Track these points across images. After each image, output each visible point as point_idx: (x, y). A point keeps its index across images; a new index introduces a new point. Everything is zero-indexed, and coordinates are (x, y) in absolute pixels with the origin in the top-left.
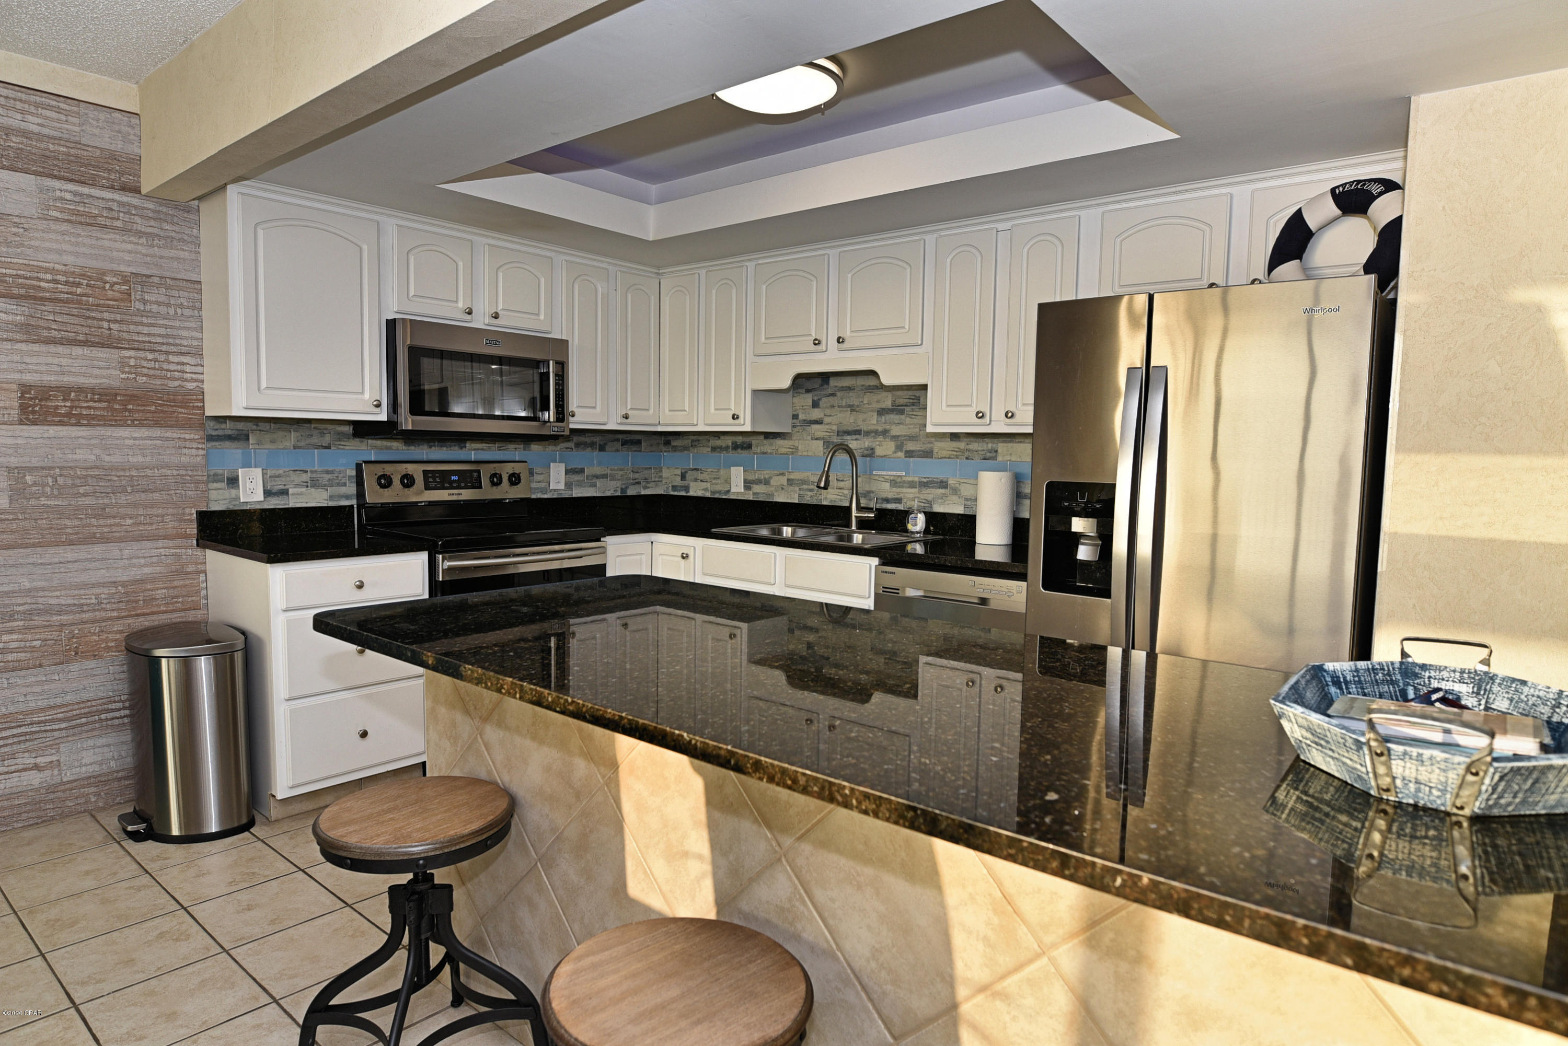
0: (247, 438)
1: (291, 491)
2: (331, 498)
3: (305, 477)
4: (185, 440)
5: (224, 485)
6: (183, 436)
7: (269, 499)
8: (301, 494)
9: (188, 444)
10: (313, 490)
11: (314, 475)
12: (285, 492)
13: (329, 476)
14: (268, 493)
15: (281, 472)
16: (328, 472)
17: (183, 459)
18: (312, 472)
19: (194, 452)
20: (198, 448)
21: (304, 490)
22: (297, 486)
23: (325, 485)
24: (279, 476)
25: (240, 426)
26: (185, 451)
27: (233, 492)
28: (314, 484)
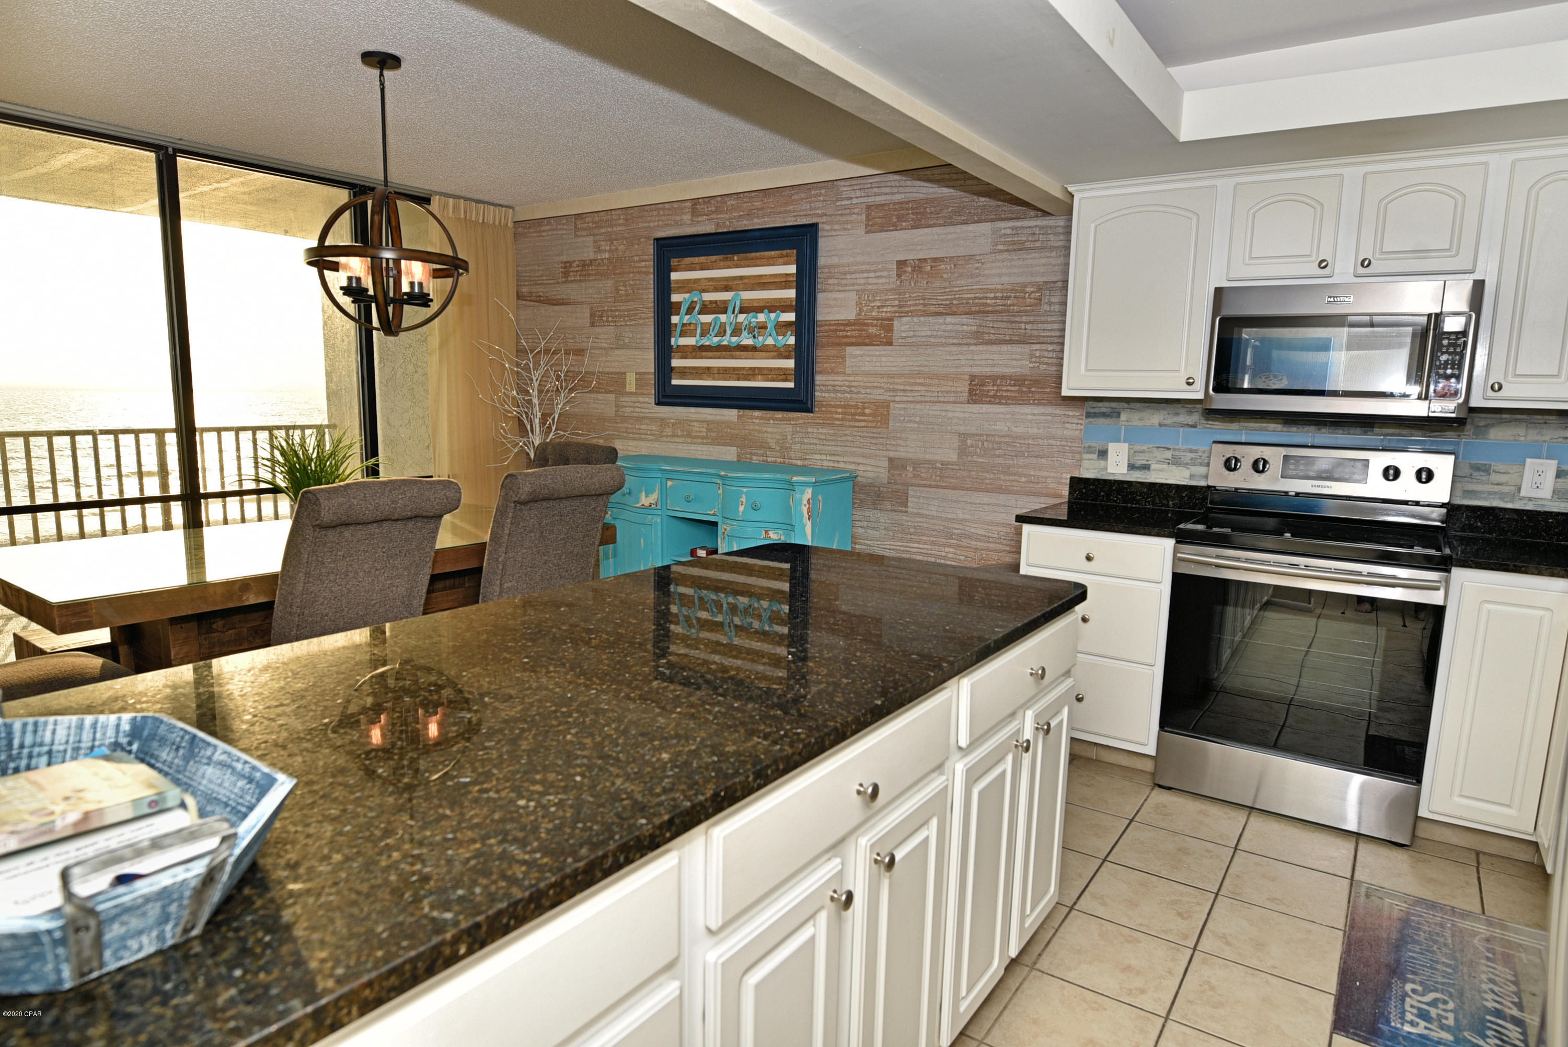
0: (1119, 415)
1: (1153, 467)
2: (1192, 477)
3: (1169, 455)
4: (1069, 416)
5: (1095, 456)
6: (1067, 413)
7: (1132, 472)
8: (1162, 470)
9: (1071, 420)
10: (1174, 467)
11: (1177, 453)
12: (1146, 467)
13: (1193, 455)
14: (1132, 467)
15: (1145, 448)
16: (1191, 451)
17: (1065, 432)
18: (1174, 450)
19: (1074, 426)
20: (1077, 424)
21: (1165, 466)
22: (1159, 462)
23: (1187, 464)
24: (1143, 452)
25: (1114, 405)
26: (1067, 425)
27: (1102, 463)
28: (1176, 462)
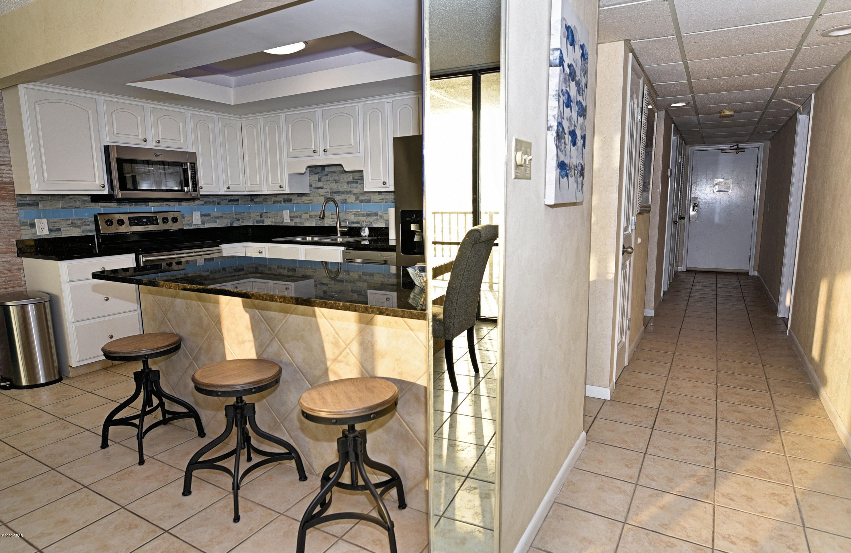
0: (37, 204)
1: (62, 229)
2: (83, 232)
3: (69, 222)
4: (7, 206)
5: (28, 227)
6: (5, 204)
7: (52, 233)
8: (67, 230)
9: (8, 208)
10: (73, 228)
11: (73, 221)
12: (59, 230)
13: (81, 221)
14: (50, 230)
15: (56, 220)
16: (80, 219)
17: (6, 215)
18: (72, 220)
19: (12, 212)
20: (13, 210)
21: (68, 228)
22: (65, 226)
23: (79, 226)
24: (55, 222)
25: (34, 198)
26: (7, 211)
27: (33, 230)
28: (74, 225)
